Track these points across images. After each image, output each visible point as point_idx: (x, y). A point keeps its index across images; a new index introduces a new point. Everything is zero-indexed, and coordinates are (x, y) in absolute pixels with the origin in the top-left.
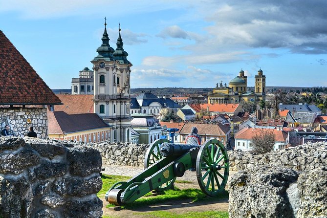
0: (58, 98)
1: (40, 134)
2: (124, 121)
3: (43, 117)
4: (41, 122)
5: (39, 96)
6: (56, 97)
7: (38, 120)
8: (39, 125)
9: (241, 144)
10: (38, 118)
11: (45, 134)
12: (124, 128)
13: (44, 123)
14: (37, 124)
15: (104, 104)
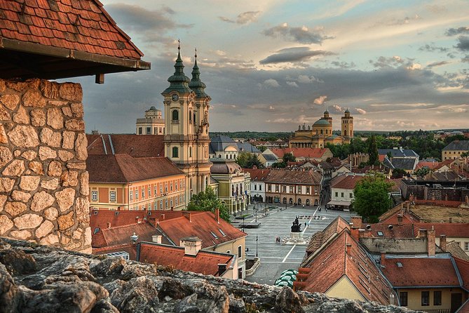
0: (127, 39)
1: (52, 192)
2: (202, 167)
3: (66, 118)
4: (55, 140)
5: (41, 13)
6: (121, 33)
7: (39, 130)
8: (47, 153)
9: (340, 195)
10: (38, 121)
11: (72, 194)
12: (202, 176)
13: (68, 143)
14: (37, 149)
15: (177, 146)
